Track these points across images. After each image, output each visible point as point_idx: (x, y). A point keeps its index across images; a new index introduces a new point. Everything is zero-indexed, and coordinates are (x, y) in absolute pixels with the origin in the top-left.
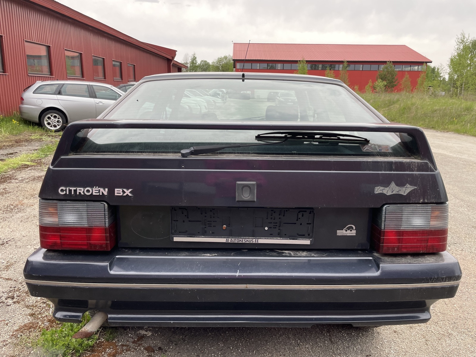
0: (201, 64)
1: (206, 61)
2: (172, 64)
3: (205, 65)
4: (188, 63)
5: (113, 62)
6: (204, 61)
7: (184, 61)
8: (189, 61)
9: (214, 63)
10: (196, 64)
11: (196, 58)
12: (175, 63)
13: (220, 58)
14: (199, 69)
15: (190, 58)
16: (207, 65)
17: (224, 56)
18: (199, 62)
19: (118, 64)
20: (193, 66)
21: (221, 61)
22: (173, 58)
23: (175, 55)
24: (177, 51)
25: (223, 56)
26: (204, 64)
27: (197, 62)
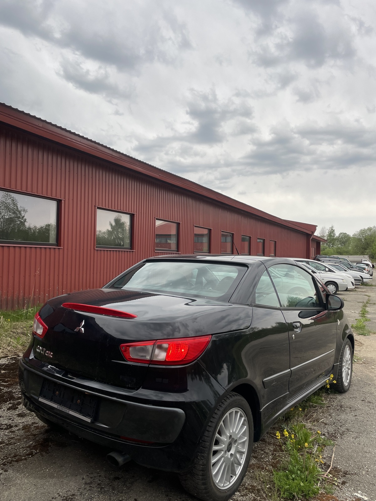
0: (339, 236)
1: (345, 233)
2: (311, 239)
3: (345, 237)
4: (325, 236)
5: (258, 240)
6: (344, 233)
7: (320, 234)
8: (327, 233)
9: (356, 235)
10: (334, 237)
11: (334, 231)
12: (314, 237)
13: (363, 230)
14: (338, 241)
15: (327, 231)
16: (346, 237)
17: (368, 228)
18: (337, 234)
19: (262, 241)
20: (330, 238)
21: (363, 233)
22: (313, 232)
23: (315, 230)
24: (317, 226)
25: (366, 228)
26: (343, 236)
27: (335, 235)
